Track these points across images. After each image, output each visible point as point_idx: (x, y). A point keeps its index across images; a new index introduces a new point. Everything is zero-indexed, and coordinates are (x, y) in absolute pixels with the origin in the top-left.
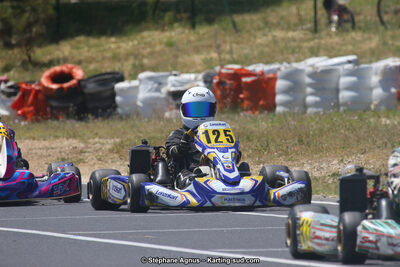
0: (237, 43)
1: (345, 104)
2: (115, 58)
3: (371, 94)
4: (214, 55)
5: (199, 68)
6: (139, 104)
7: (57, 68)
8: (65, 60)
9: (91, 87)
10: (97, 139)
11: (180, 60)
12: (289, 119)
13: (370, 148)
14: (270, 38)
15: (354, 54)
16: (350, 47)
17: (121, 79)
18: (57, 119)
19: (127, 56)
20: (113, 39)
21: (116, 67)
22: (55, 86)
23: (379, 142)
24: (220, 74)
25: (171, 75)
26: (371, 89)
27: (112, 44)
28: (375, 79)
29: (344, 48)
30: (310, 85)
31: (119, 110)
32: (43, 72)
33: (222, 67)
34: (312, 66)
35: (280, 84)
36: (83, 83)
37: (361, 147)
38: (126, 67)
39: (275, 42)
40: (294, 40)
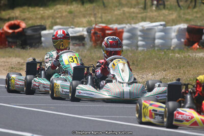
0: (105, 13)
1: (158, 46)
2: (42, 18)
3: (171, 42)
4: (93, 19)
5: (85, 25)
7: (12, 22)
8: (17, 18)
9: (29, 32)
11: (75, 20)
12: (128, 52)
13: (168, 69)
14: (121, 11)
15: (164, 21)
16: (162, 18)
17: (45, 29)
18: (11, 47)
19: (48, 17)
20: (42, 9)
21: (43, 23)
22: (10, 31)
23: (173, 66)
24: (95, 28)
25: (70, 28)
26: (171, 39)
27: (41, 11)
28: (173, 34)
29: (159, 18)
30: (140, 36)
31: (43, 44)
32: (5, 24)
33: (96, 25)
34: (142, 26)
35: (125, 35)
36: (25, 30)
37: (164, 67)
38: (48, 23)
39: (124, 13)
40: (134, 13)
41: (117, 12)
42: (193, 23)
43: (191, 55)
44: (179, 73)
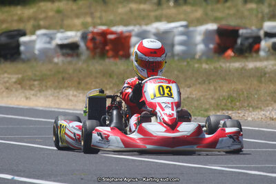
0: (105, 11)
1: (178, 55)
2: (20, 20)
3: (196, 48)
4: (89, 20)
5: (79, 28)
6: (37, 52)
9: (3, 40)
10: (6, 75)
11: (65, 22)
13: (194, 85)
14: (128, 9)
15: (185, 20)
16: (182, 16)
17: (24, 34)
19: (29, 19)
20: (19, 8)
21: (21, 26)
23: (200, 80)
24: (93, 33)
25: (59, 32)
26: (196, 45)
27: (18, 11)
28: (199, 38)
29: (178, 16)
31: (23, 56)
33: (94, 27)
34: (157, 28)
35: (134, 40)
37: (188, 82)
38: (28, 26)
39: (131, 11)
40: (144, 10)
41: (121, 10)
42: (224, 23)
43: (223, 65)
44: (209, 90)
